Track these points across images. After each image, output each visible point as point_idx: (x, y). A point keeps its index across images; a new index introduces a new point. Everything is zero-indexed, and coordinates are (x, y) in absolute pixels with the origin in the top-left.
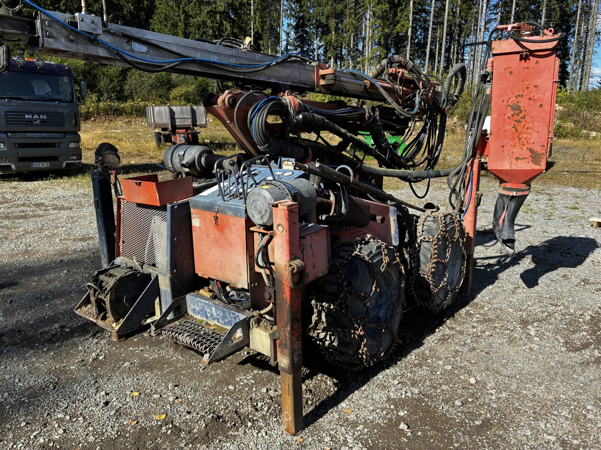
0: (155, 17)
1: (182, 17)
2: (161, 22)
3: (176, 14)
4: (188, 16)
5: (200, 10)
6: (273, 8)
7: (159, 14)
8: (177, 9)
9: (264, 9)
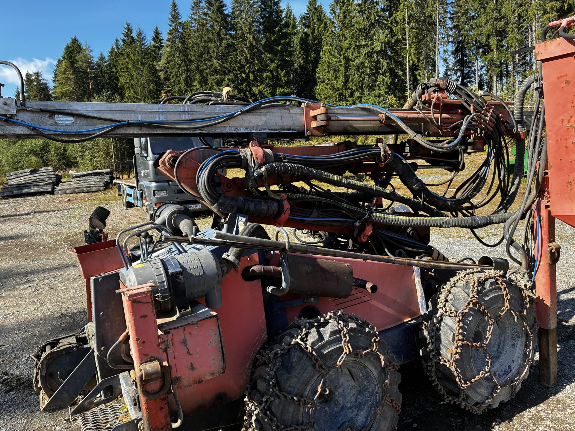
0: (320, 66)
1: (343, 62)
2: (325, 70)
3: (338, 60)
4: (348, 60)
5: (359, 53)
6: (429, 38)
7: (323, 63)
8: (338, 56)
9: (420, 41)
